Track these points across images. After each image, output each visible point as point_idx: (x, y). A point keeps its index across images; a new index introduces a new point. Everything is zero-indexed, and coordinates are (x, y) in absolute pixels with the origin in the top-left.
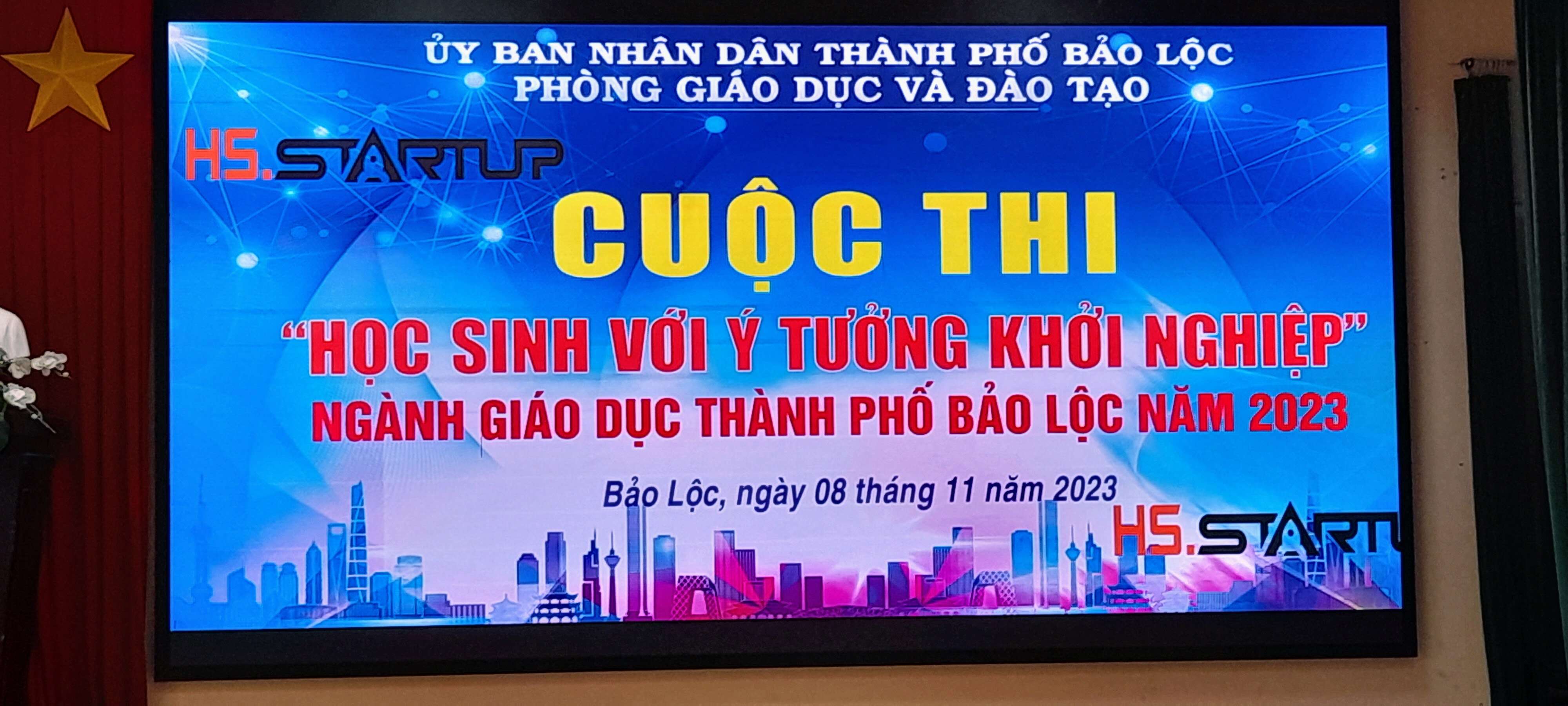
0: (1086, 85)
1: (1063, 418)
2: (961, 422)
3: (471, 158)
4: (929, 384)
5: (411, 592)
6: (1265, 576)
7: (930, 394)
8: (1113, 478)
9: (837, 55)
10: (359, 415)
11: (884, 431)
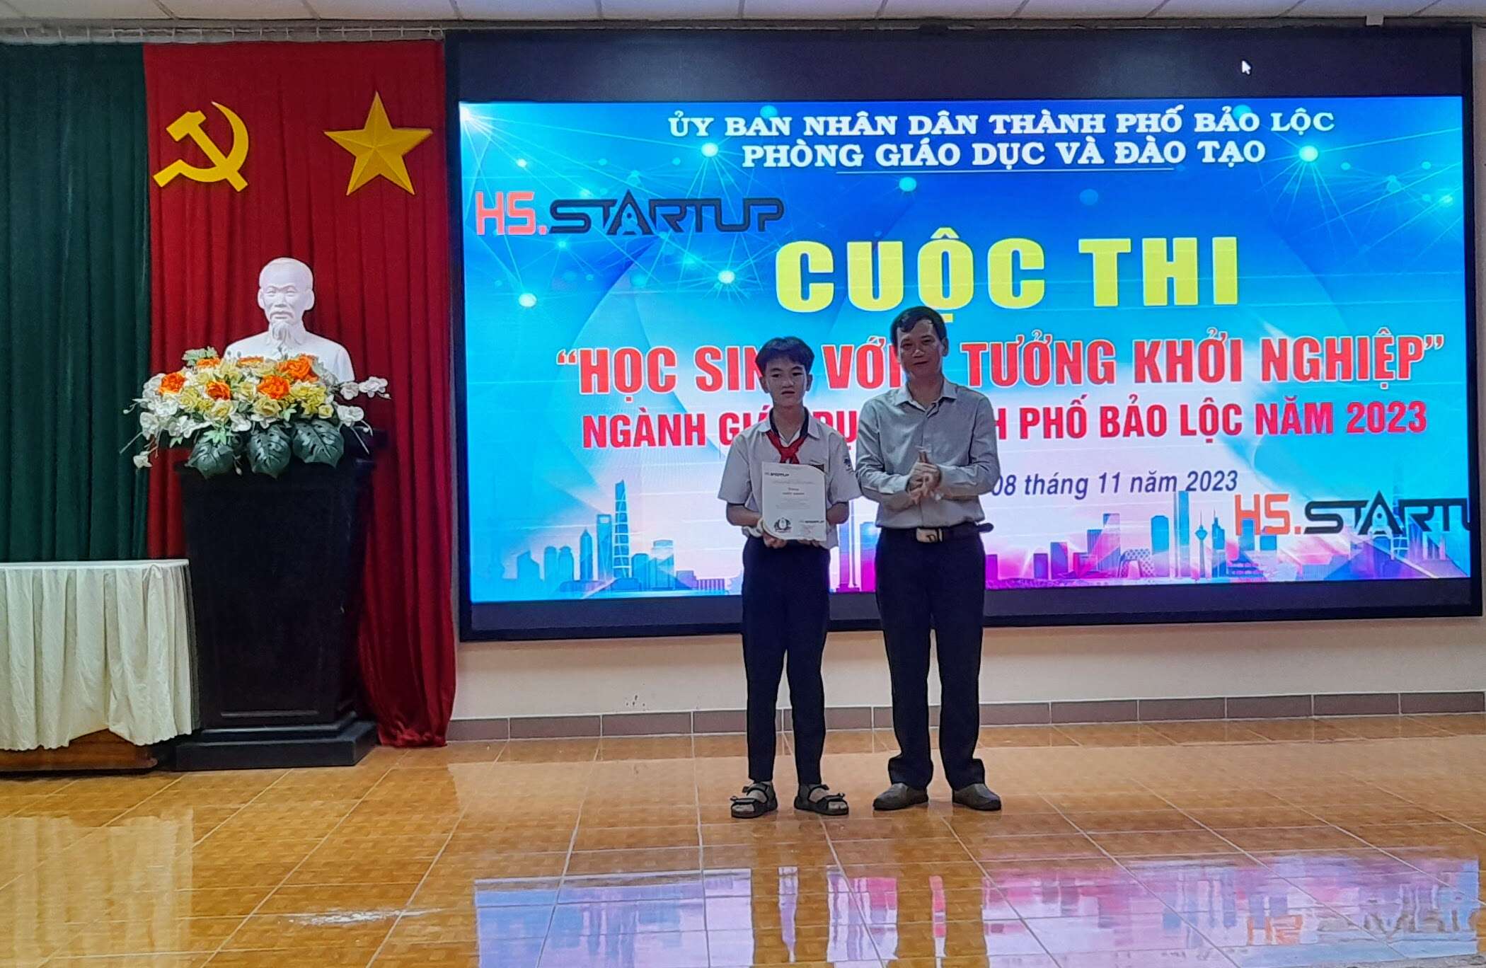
0: (1214, 148)
1: (1194, 423)
2: (1110, 428)
3: (709, 215)
4: (1083, 397)
5: (664, 569)
6: (1358, 551)
7: (1084, 405)
8: (1234, 472)
9: (1008, 126)
10: (620, 424)
11: (1047, 434)
